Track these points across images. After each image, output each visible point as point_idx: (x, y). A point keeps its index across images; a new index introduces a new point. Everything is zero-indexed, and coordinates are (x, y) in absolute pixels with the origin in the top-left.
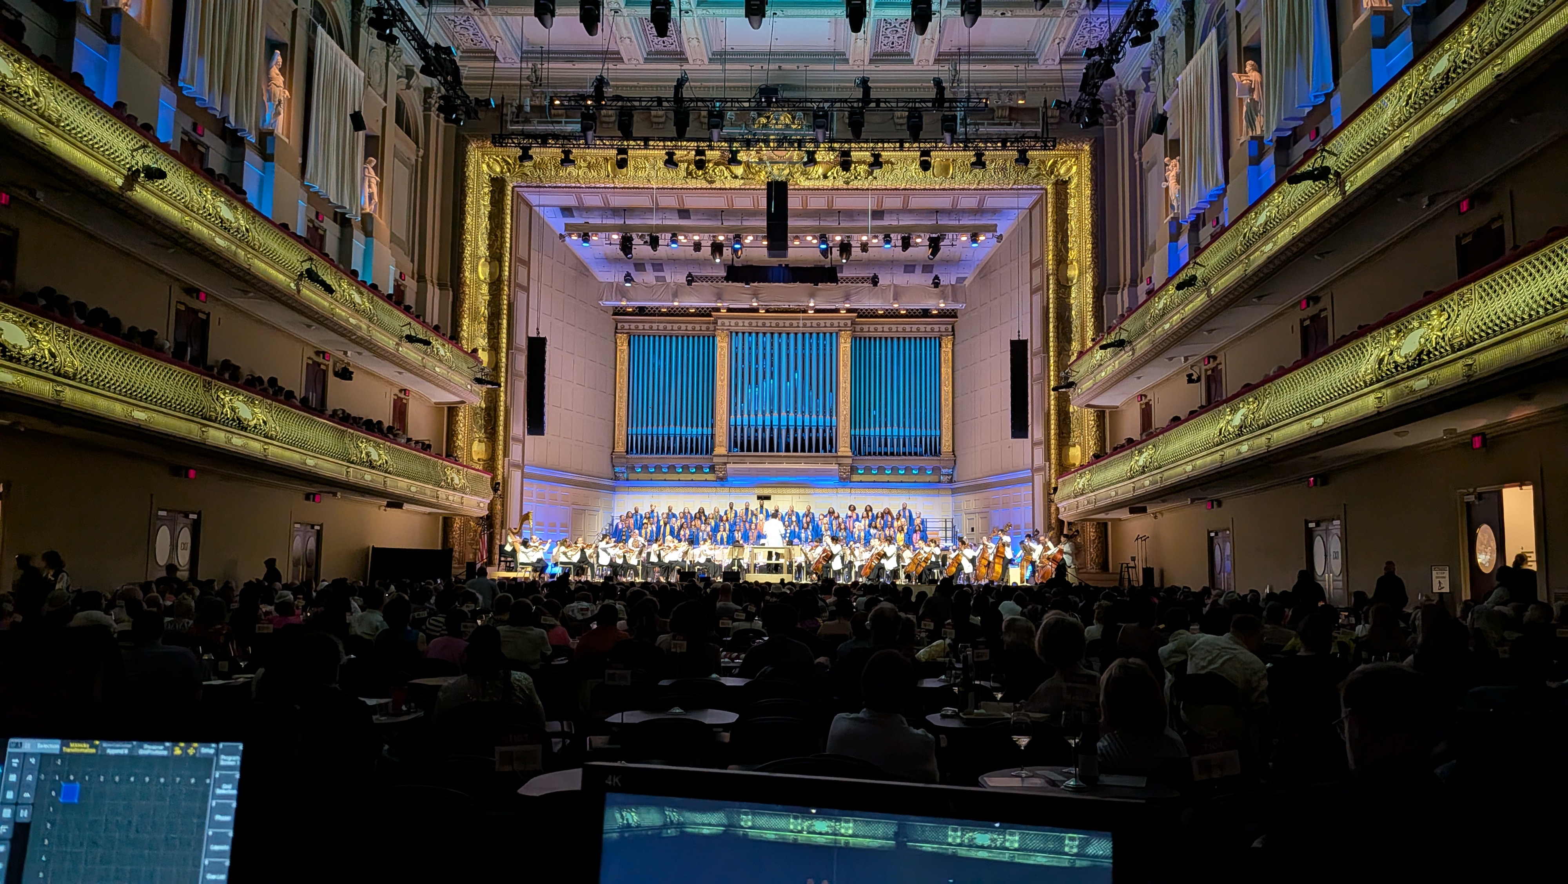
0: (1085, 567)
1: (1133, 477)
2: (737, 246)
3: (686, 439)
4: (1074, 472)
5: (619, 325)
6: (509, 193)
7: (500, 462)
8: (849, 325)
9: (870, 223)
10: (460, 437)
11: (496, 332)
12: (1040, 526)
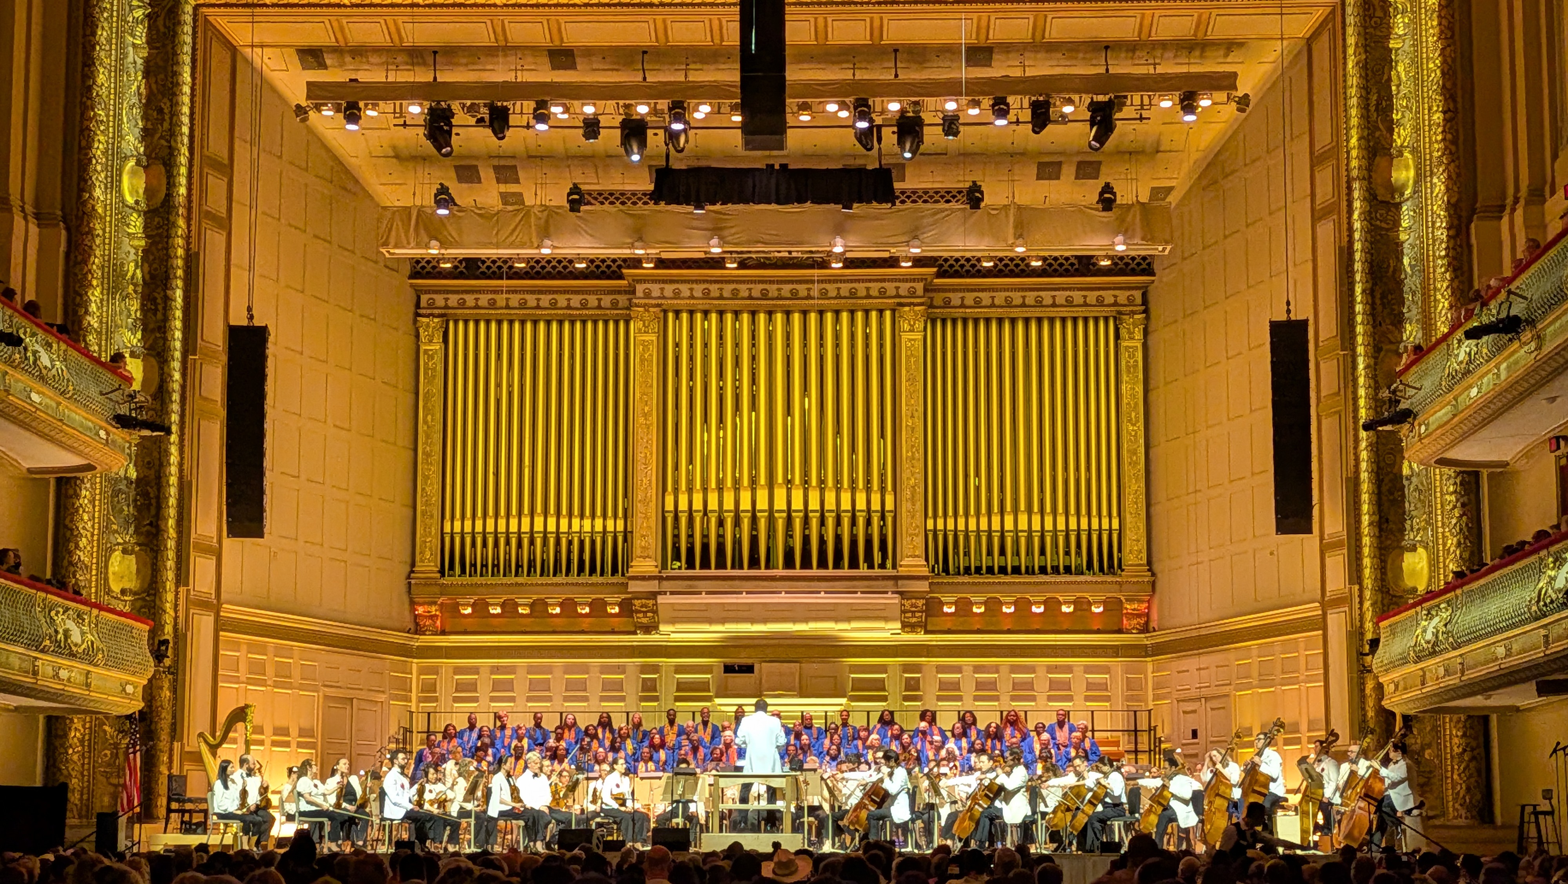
0: (1444, 814)
1: (1545, 616)
2: (677, 126)
3: (570, 543)
4: (1414, 605)
5: (424, 298)
6: (188, 18)
7: (170, 597)
8: (920, 292)
9: (964, 73)
10: (83, 542)
11: (159, 315)
12: (1341, 724)
